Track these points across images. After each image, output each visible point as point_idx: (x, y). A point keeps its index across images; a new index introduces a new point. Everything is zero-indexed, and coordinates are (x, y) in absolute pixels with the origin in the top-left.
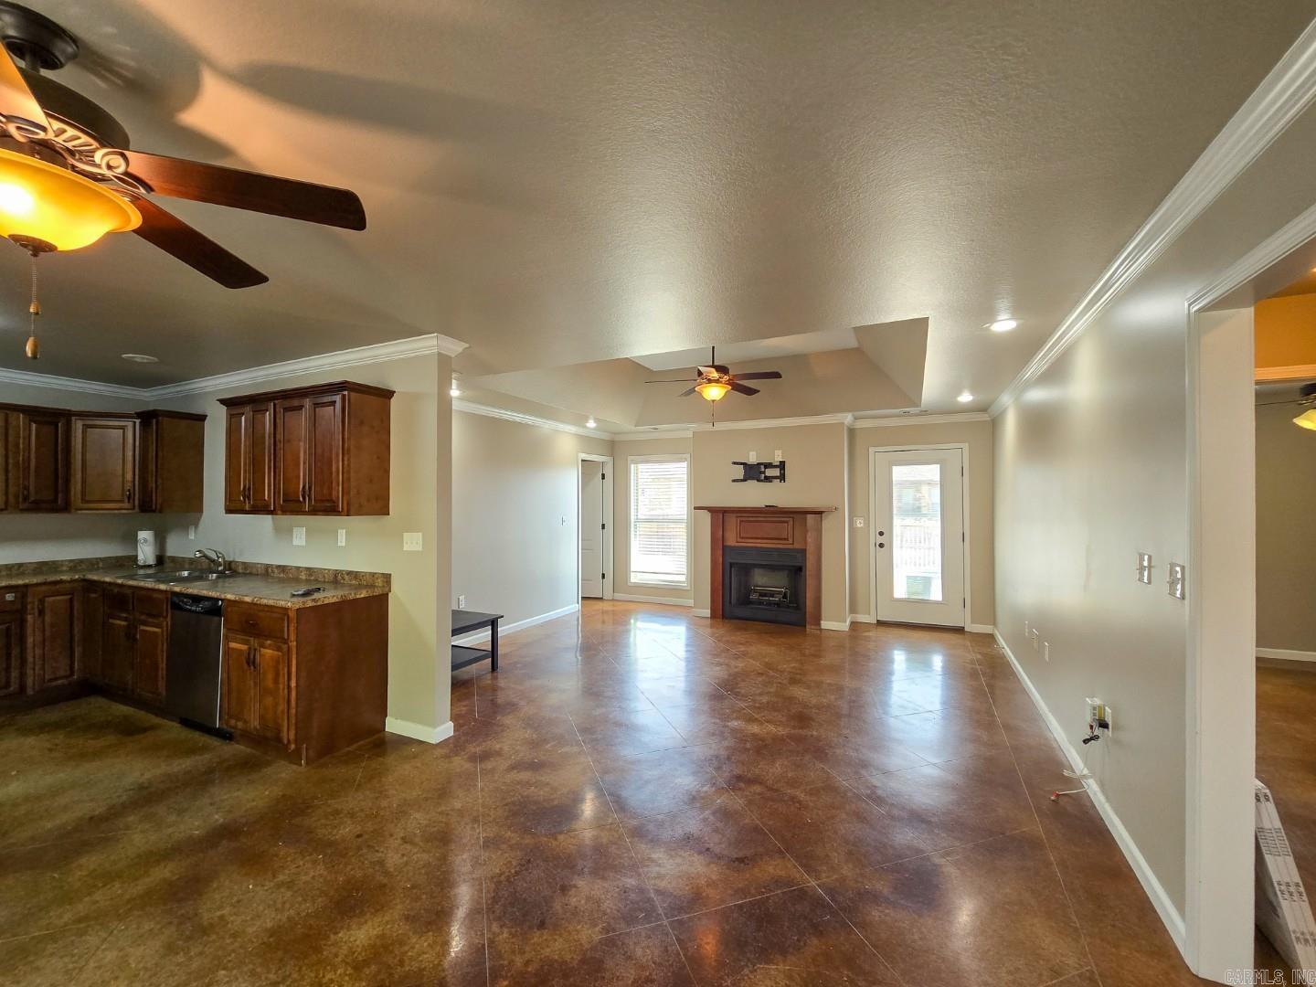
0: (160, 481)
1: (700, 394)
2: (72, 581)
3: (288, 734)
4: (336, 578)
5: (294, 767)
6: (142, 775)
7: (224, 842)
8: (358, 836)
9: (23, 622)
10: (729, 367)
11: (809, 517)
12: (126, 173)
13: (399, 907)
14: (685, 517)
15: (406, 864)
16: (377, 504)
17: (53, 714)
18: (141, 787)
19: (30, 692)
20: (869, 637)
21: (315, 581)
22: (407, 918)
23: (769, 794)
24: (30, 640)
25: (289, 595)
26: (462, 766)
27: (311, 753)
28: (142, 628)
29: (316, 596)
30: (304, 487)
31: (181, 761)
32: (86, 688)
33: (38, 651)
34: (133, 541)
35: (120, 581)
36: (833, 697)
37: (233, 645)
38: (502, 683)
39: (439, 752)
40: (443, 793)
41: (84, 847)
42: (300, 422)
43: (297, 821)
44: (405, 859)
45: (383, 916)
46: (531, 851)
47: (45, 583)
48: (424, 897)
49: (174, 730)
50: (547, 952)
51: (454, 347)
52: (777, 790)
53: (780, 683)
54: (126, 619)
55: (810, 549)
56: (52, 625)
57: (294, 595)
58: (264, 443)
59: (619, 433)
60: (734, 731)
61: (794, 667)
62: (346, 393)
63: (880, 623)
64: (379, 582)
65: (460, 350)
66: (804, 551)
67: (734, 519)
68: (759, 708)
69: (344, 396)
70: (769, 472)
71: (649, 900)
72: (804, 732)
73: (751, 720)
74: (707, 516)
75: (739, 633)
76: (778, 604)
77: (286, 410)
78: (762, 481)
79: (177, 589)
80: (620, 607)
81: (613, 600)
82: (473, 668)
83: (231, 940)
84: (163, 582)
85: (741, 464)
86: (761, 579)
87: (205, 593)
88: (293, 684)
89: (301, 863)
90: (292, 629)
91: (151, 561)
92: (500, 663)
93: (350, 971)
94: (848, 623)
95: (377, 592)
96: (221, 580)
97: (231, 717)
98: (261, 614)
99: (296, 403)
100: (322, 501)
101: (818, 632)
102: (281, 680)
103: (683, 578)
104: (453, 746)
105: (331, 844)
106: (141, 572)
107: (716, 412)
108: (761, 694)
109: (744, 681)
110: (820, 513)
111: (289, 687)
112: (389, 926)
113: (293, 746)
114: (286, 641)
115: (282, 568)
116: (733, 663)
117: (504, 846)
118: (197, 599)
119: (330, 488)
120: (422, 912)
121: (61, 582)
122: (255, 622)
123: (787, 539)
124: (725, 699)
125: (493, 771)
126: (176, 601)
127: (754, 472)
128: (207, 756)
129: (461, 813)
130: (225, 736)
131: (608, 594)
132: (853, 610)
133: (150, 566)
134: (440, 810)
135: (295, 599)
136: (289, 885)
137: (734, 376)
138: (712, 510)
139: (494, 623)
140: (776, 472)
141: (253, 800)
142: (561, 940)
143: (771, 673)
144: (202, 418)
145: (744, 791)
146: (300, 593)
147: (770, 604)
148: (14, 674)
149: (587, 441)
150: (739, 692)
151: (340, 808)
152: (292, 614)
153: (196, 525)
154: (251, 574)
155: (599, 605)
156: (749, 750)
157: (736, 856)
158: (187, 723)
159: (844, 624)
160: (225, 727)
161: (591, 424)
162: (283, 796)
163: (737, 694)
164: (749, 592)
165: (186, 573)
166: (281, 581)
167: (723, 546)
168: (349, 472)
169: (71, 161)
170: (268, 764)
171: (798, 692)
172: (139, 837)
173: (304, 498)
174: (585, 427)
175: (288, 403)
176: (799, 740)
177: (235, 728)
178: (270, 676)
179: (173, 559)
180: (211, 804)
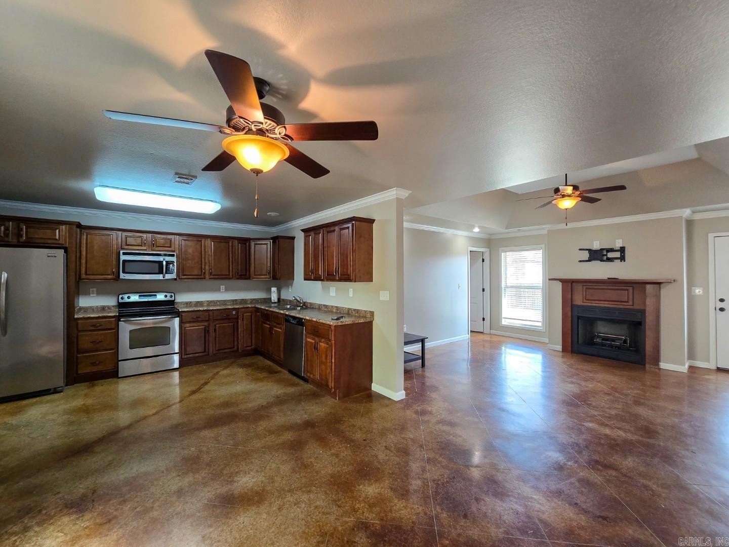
0: (279, 267)
1: (556, 206)
2: (252, 307)
3: (331, 384)
4: (349, 312)
5: (334, 400)
6: (277, 391)
7: (309, 428)
8: (365, 440)
9: (238, 322)
10: (579, 185)
11: (648, 287)
12: (285, 135)
13: (387, 482)
14: (541, 285)
15: (388, 460)
16: (367, 276)
17: (247, 360)
18: (277, 397)
19: (240, 351)
20: (709, 379)
21: (340, 313)
22: (391, 489)
23: (623, 479)
24: (240, 330)
25: (331, 319)
26: (412, 416)
27: (341, 395)
28: (275, 329)
29: (341, 320)
30: (336, 268)
31: (289, 388)
32: (256, 352)
33: (242, 335)
34: (269, 291)
35: (267, 309)
36: (676, 420)
37: (309, 340)
38: (427, 374)
39: (398, 405)
40: (403, 428)
41: (261, 418)
42: (334, 238)
43: (337, 426)
44: (387, 457)
45: (380, 484)
46: (455, 472)
47: (244, 308)
48: (399, 480)
49: (286, 374)
50: (470, 533)
51: (404, 194)
52: (630, 478)
53: (624, 402)
54: (269, 325)
55: (650, 309)
56: (246, 324)
57: (333, 319)
58: (319, 248)
59: (493, 234)
60: (589, 430)
61: (637, 393)
62: (354, 222)
63: (719, 370)
64: (368, 316)
65: (407, 195)
66: (643, 312)
67: (581, 287)
68: (609, 418)
69: (353, 224)
70: (610, 255)
71: (534, 523)
72: (652, 441)
73: (602, 424)
74: (559, 285)
75: (586, 364)
76: (619, 347)
77: (328, 232)
78: (604, 261)
79: (287, 313)
80: (495, 339)
81: (490, 334)
82: (412, 364)
83: (316, 474)
84: (281, 310)
85: (587, 250)
86: (603, 330)
87: (297, 316)
88: (333, 361)
89: (341, 446)
90: (332, 335)
91: (276, 301)
92: (426, 363)
93: (367, 506)
94: (687, 366)
95: (368, 320)
96: (302, 310)
97: (308, 372)
98: (320, 327)
99: (332, 229)
100: (344, 275)
101: (657, 370)
102: (328, 358)
103: (540, 324)
104: (406, 404)
105: (352, 441)
106: (273, 305)
107: (567, 216)
108: (609, 408)
109: (594, 397)
110: (659, 284)
111: (332, 362)
112: (383, 490)
113: (333, 390)
114: (330, 340)
115: (326, 306)
116: (583, 384)
117: (439, 465)
118: (294, 318)
119: (347, 269)
120: (399, 488)
121: (248, 308)
122: (318, 330)
123: (627, 302)
124: (579, 407)
125: (428, 421)
126: (287, 318)
127: (596, 255)
128: (299, 388)
129: (413, 440)
130: (306, 380)
131: (487, 330)
132: (691, 356)
133: (275, 303)
134: (402, 436)
135: (333, 321)
136: (337, 456)
137: (584, 191)
138: (563, 281)
139: (423, 341)
140: (618, 255)
141: (319, 412)
142: (478, 529)
143: (617, 395)
144: (293, 238)
145: (602, 471)
146: (335, 318)
147: (612, 346)
148: (236, 343)
149: (474, 240)
150: (591, 404)
151: (355, 424)
152: (333, 328)
153: (292, 286)
154: (313, 308)
155: (481, 337)
156: (603, 445)
157: (599, 514)
158: (291, 372)
159: (683, 367)
160: (305, 376)
161: (476, 230)
162: (330, 413)
163: (589, 405)
164: (593, 337)
165: (289, 306)
166: (326, 312)
167: (572, 305)
168: (355, 261)
169: (268, 134)
170: (323, 396)
171: (642, 411)
172: (280, 418)
173: (336, 274)
174: (473, 232)
175: (329, 229)
176: (648, 446)
177: (310, 377)
178: (324, 356)
179: (283, 300)
180: (303, 410)
